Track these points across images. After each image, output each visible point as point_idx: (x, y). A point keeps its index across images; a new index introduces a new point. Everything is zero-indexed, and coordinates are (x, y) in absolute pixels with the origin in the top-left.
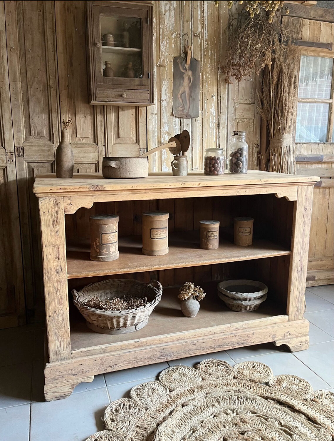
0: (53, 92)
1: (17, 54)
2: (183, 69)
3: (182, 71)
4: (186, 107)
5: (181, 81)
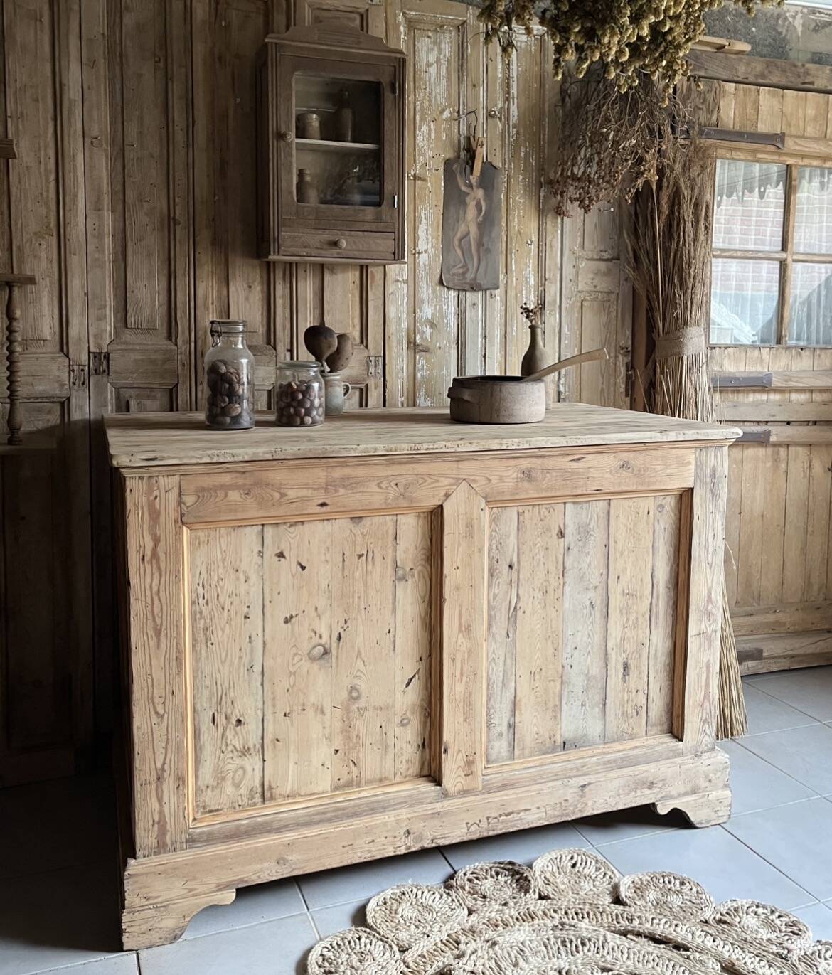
1: (106, 150)
2: (466, 185)
3: (463, 188)
4: (470, 266)
5: (461, 212)
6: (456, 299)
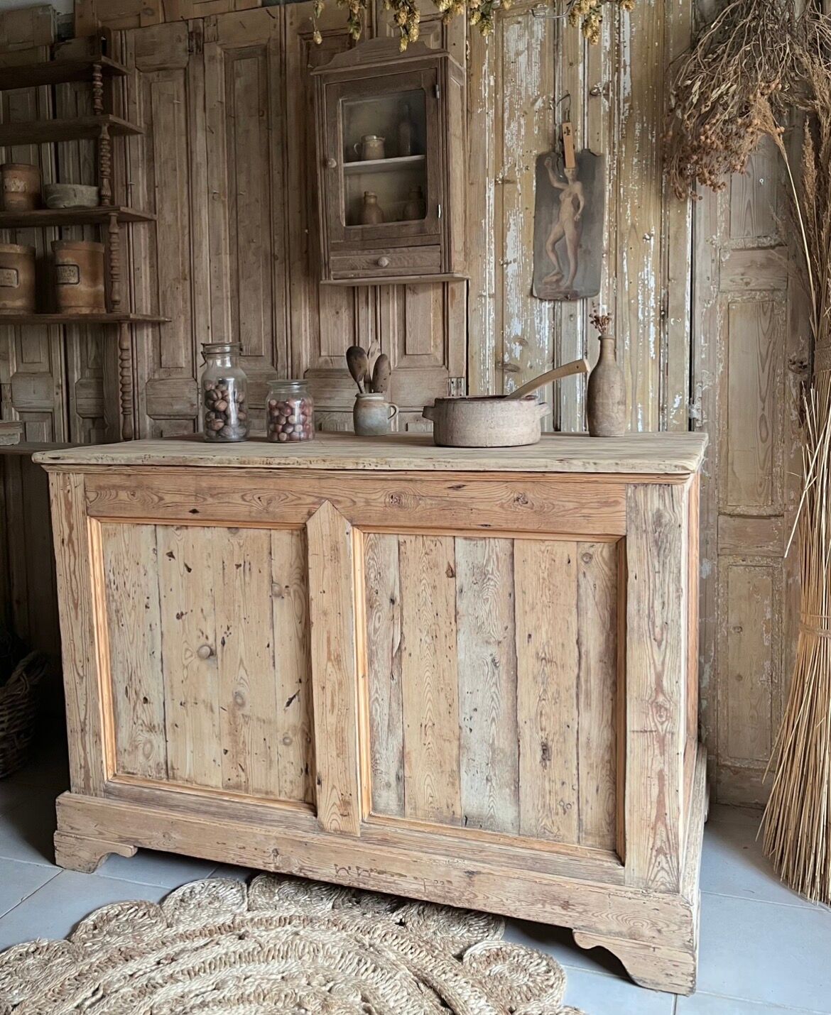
0: (278, 268)
2: (559, 180)
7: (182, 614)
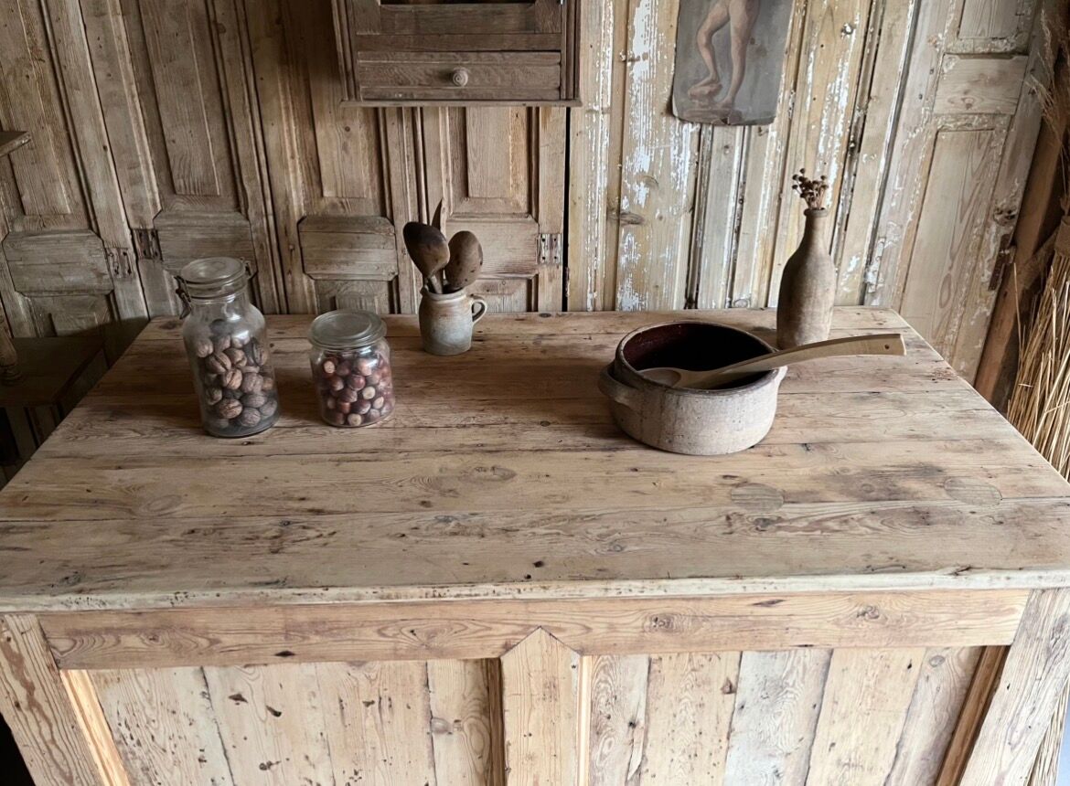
0: (228, 47)
4: (724, 82)
6: (696, 136)
7: (270, 764)
